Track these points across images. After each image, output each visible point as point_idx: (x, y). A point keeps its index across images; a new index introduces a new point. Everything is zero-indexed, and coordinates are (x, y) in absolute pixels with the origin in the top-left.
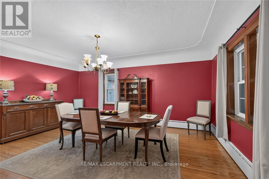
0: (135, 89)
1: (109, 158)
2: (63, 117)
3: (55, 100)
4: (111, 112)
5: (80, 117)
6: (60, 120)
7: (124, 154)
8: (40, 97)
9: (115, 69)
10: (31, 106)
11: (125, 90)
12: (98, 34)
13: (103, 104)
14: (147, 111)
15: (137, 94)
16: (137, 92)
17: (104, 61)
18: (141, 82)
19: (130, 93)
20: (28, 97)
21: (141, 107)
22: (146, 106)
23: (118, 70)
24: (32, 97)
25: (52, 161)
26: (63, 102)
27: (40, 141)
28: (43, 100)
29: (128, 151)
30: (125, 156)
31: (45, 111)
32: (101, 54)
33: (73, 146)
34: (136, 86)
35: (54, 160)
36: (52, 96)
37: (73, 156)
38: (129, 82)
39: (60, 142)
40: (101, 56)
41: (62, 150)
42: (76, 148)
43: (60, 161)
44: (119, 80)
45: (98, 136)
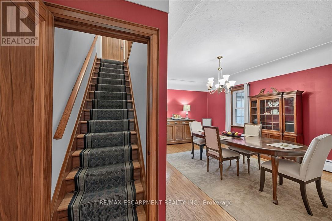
0: (274, 108)
1: (231, 179)
2: (194, 133)
3: (189, 118)
4: (234, 134)
5: (205, 134)
6: (192, 135)
7: (248, 182)
8: (180, 116)
9: (244, 85)
10: (175, 123)
11: (258, 110)
12: (220, 56)
13: (231, 126)
14: (295, 141)
15: (278, 116)
16: (277, 113)
17: (226, 81)
18: (284, 97)
19: (265, 114)
20: (174, 116)
21: (284, 134)
22: (293, 134)
23: (249, 84)
24: (176, 115)
25: (187, 164)
26: (194, 121)
27: (180, 149)
28: (182, 119)
29: (254, 182)
30: (248, 184)
31: (183, 127)
32: (223, 75)
33: (201, 159)
34: (275, 105)
35: (188, 163)
36: (187, 115)
37: (201, 166)
38: (265, 99)
39: (192, 154)
40: (223, 76)
41: (193, 159)
42: (202, 161)
43: (191, 166)
44: (250, 97)
45: (218, 153)
